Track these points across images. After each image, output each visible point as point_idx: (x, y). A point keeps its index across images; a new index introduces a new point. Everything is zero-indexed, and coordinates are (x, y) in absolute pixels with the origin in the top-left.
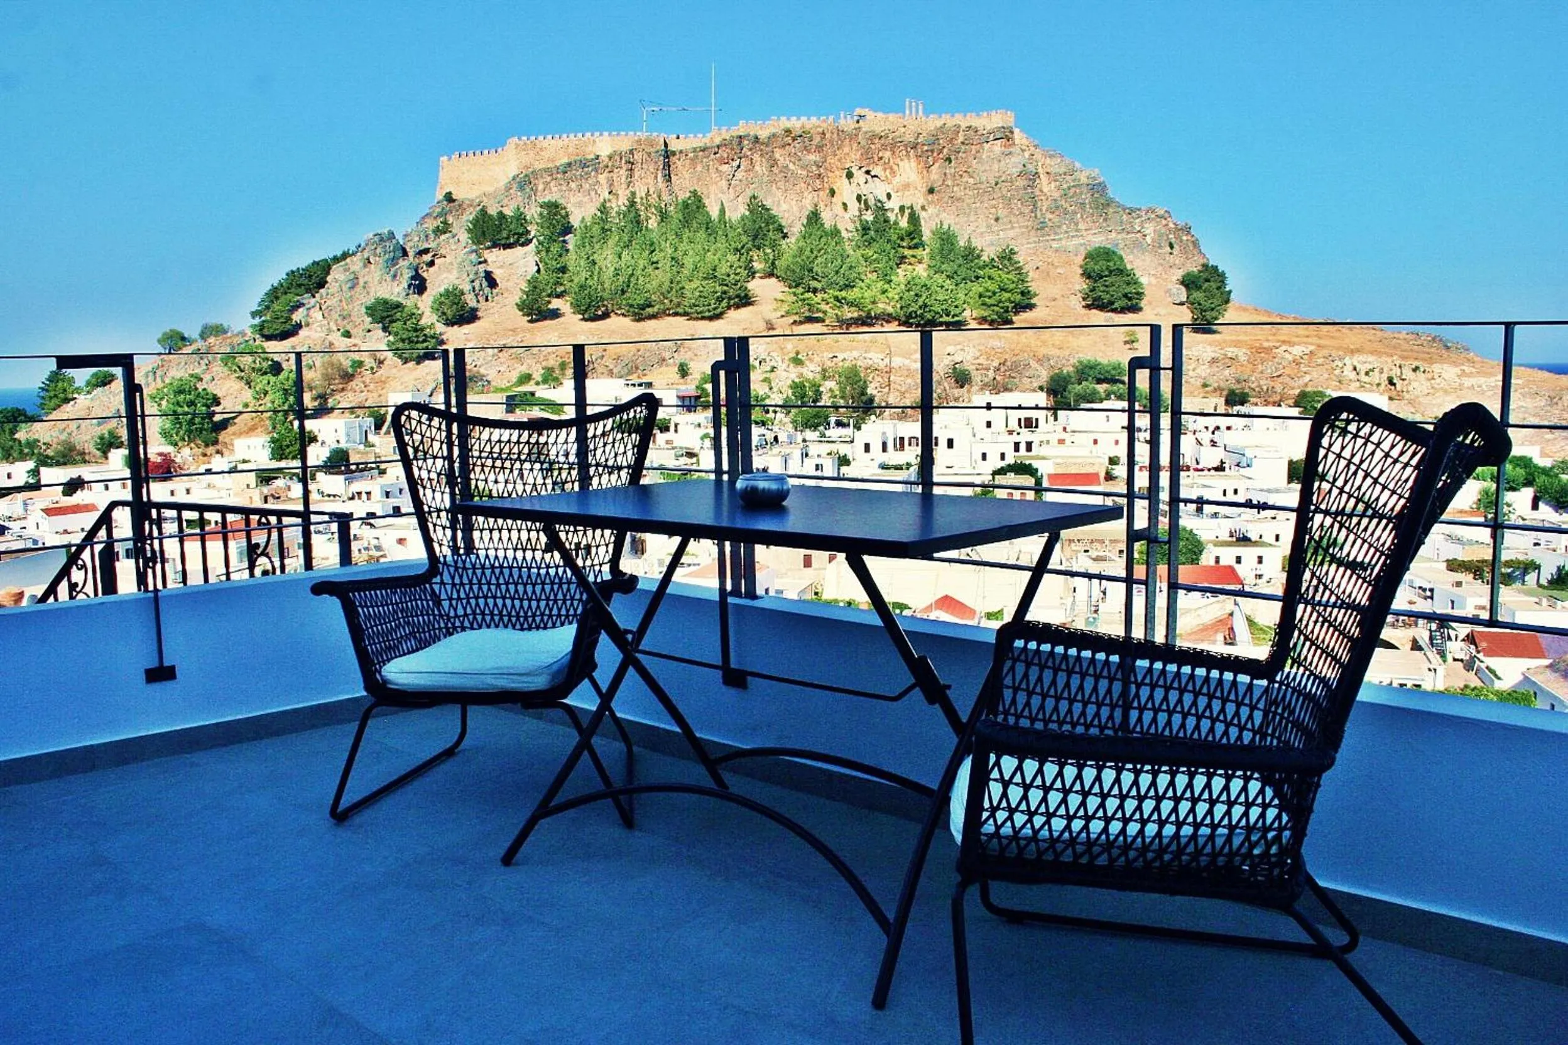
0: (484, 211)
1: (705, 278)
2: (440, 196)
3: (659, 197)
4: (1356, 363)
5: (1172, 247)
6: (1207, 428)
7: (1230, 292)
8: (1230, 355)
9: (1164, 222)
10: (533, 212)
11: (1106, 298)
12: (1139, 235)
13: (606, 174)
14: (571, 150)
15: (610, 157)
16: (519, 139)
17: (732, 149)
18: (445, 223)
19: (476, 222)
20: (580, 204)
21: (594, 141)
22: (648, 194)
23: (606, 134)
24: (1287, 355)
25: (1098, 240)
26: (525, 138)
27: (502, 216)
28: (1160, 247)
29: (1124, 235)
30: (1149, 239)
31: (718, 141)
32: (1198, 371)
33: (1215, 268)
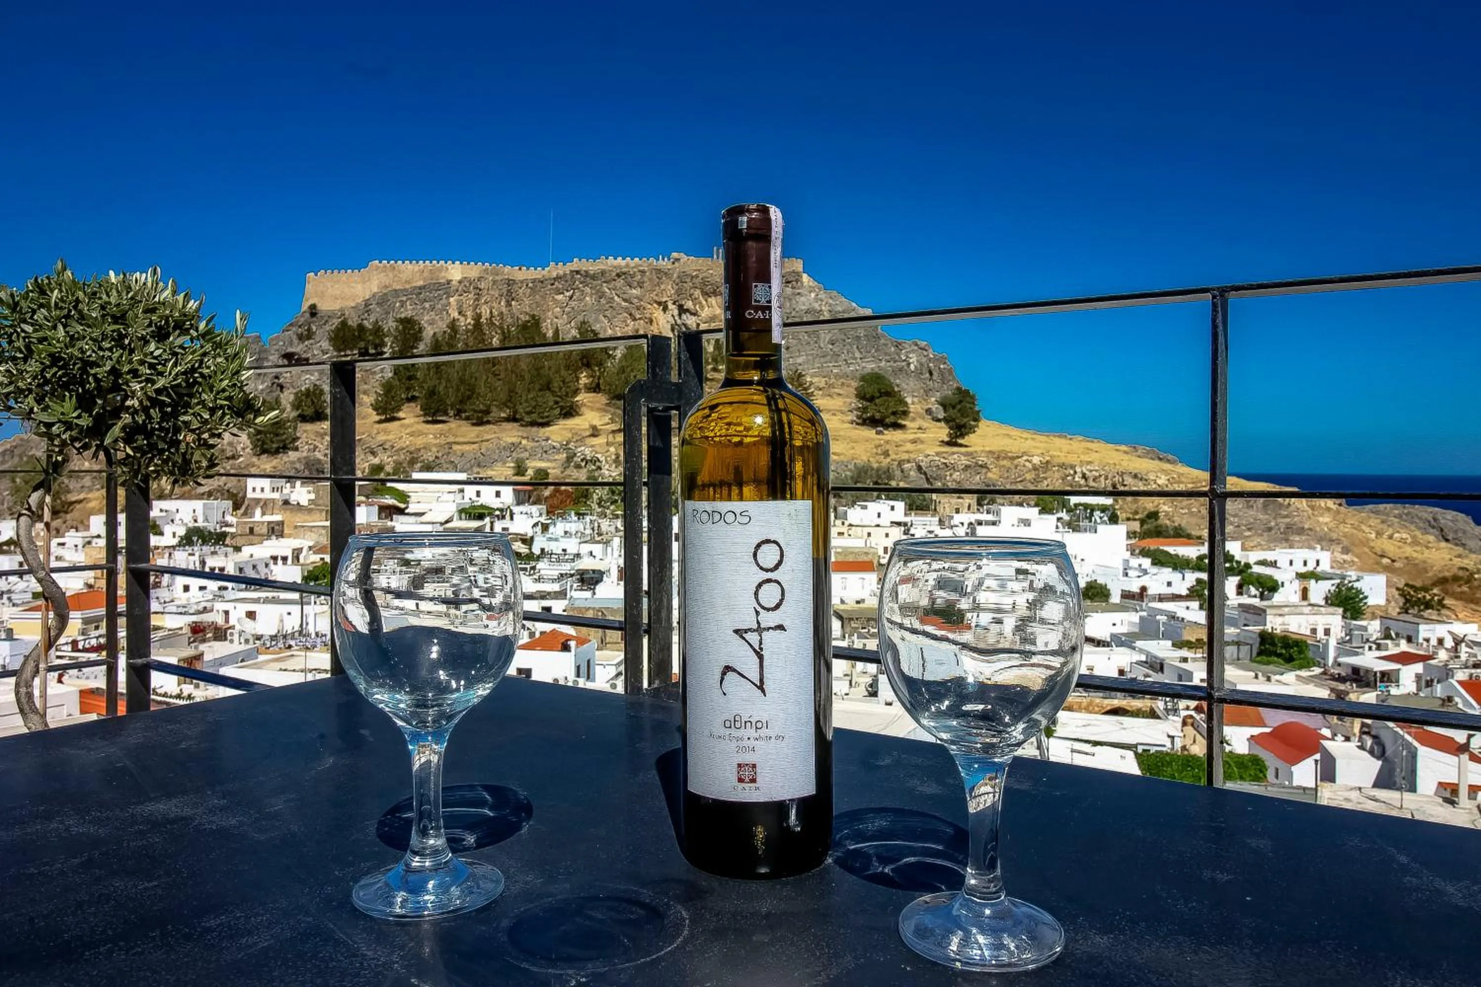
0: (344, 323)
1: (540, 390)
2: (305, 307)
3: (502, 318)
4: (1085, 471)
5: (931, 373)
6: (962, 524)
7: (979, 412)
8: (980, 463)
9: (925, 353)
10: (390, 325)
11: (878, 416)
12: (904, 364)
13: (456, 297)
14: (426, 274)
15: (460, 282)
16: (380, 262)
17: (566, 281)
18: (309, 330)
19: (337, 330)
20: (432, 323)
21: (447, 269)
22: (492, 316)
23: (458, 262)
24: (1027, 464)
25: (870, 366)
26: (385, 262)
27: (361, 327)
28: (921, 373)
29: (892, 363)
30: (912, 367)
31: (554, 275)
32: (954, 476)
33: (967, 392)
